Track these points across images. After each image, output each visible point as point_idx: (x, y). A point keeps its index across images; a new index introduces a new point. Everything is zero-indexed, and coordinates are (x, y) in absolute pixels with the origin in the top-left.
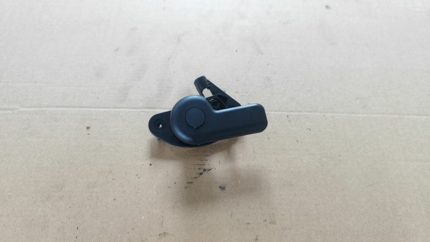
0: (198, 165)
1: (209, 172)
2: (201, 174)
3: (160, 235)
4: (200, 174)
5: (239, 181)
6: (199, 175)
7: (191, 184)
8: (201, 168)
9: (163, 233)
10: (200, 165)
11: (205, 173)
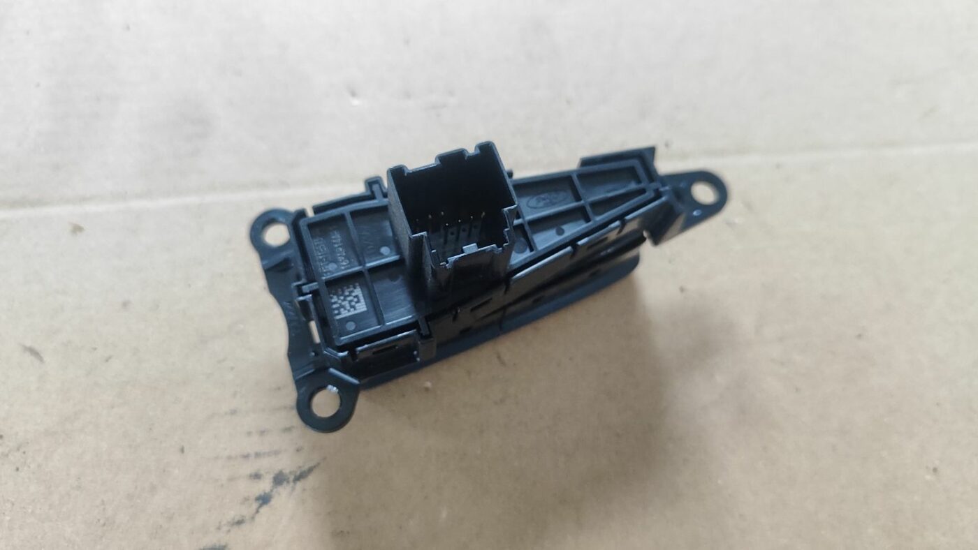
0: (246, 457)
1: (299, 485)
2: (264, 500)
4: (257, 499)
5: (444, 515)
6: (255, 505)
8: (262, 472)
10: (258, 455)
11: (284, 490)
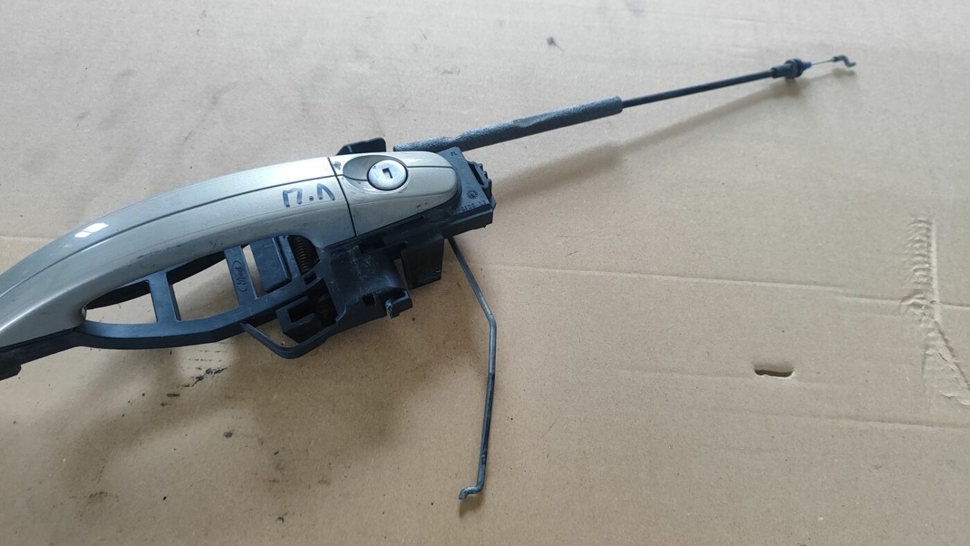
0: (197, 360)
1: (216, 375)
2: (200, 378)
3: (91, 496)
4: (197, 378)
5: (275, 397)
6: (196, 380)
7: (175, 398)
8: (202, 367)
9: (98, 492)
10: (202, 360)
11: (209, 376)
